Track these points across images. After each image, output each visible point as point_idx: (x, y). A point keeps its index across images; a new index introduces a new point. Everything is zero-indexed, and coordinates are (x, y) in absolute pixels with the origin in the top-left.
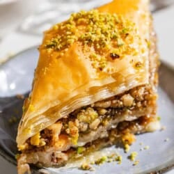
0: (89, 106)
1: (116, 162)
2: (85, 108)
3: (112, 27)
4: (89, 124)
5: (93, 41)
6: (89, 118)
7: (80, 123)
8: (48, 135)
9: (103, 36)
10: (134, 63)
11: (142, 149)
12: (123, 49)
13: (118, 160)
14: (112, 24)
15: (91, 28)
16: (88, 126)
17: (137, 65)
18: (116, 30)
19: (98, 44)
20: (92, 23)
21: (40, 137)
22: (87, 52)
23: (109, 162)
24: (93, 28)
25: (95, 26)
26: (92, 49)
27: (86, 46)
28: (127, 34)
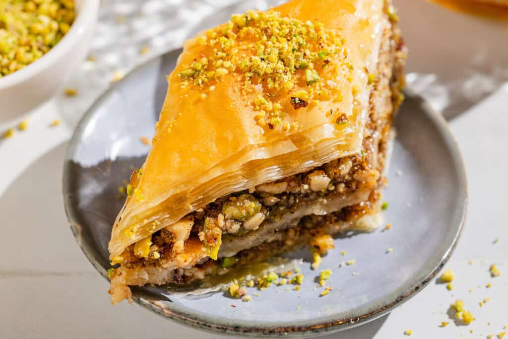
0: (246, 192)
1: (291, 287)
2: (237, 195)
3: (300, 45)
4: (243, 222)
5: (262, 73)
6: (244, 212)
7: (225, 220)
8: (168, 241)
9: (280, 65)
10: (334, 117)
11: (343, 264)
12: (317, 90)
13: (296, 282)
14: (301, 41)
15: (263, 47)
16: (242, 226)
17: (340, 120)
18: (308, 52)
19: (269, 80)
20: (265, 38)
21: (150, 243)
22: (248, 93)
23: (279, 285)
24: (266, 47)
25: (270, 43)
26: (259, 87)
27: (248, 82)
28: (327, 62)
